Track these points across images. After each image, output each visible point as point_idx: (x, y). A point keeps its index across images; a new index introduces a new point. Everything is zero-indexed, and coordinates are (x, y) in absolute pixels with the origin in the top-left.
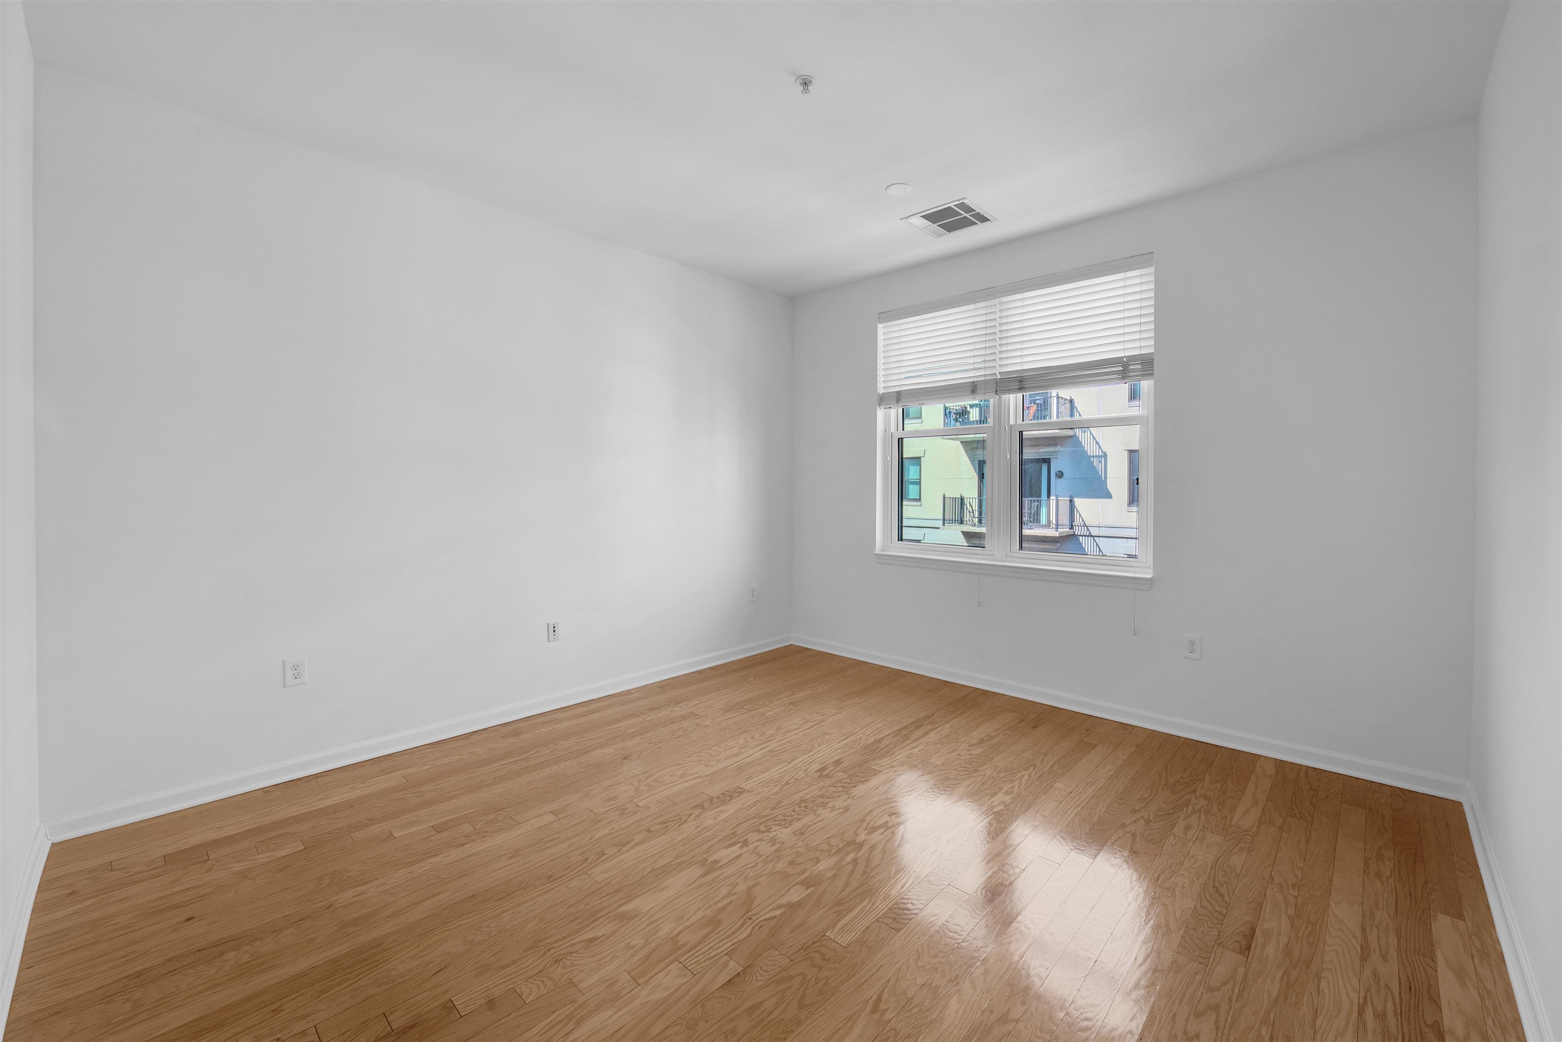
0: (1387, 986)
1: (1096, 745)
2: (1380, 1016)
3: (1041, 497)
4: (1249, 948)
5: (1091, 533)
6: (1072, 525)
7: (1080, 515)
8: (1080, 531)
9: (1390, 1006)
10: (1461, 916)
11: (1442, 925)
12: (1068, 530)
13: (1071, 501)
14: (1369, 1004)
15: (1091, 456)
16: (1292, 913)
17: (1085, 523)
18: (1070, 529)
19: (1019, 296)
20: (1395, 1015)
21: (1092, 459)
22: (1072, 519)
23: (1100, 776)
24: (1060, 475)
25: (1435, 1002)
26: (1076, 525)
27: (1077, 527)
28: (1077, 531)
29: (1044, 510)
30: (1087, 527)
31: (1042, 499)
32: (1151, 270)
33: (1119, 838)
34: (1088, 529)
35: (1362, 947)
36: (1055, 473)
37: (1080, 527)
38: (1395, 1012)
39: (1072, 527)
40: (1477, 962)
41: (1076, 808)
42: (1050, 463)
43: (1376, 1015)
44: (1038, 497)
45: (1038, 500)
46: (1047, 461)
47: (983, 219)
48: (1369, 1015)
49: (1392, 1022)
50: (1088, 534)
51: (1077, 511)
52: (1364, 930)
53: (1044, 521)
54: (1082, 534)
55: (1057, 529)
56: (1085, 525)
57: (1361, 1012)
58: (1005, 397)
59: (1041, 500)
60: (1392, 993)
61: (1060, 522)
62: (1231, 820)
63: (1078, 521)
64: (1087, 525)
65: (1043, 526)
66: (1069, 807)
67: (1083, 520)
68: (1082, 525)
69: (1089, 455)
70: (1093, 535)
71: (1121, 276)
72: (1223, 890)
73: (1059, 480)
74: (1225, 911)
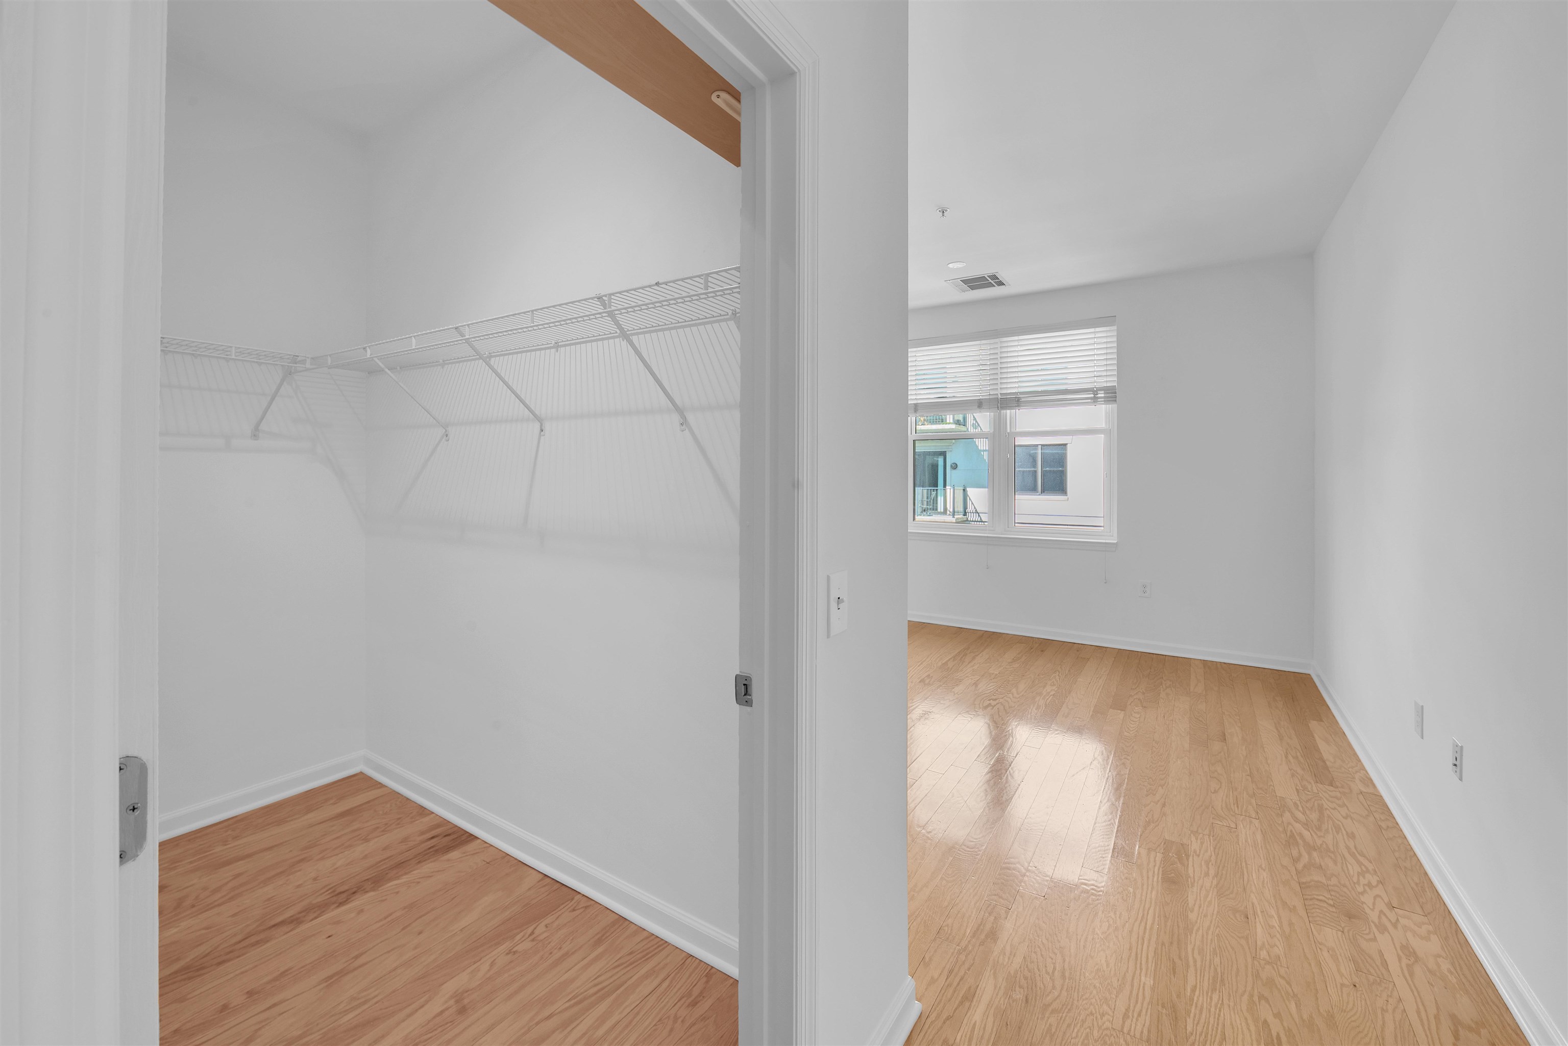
0: (1295, 748)
1: (1088, 659)
2: (1296, 758)
3: (937, 487)
4: (1225, 739)
5: (982, 518)
6: (965, 512)
7: (972, 503)
8: (972, 517)
9: (1298, 754)
10: (1322, 721)
11: (1313, 724)
12: (962, 516)
13: (964, 490)
14: (1289, 754)
15: (981, 451)
16: (1240, 725)
17: (976, 510)
18: (964, 515)
19: (1016, 338)
20: (1302, 757)
21: (982, 453)
22: (965, 508)
23: (1102, 673)
24: (955, 467)
25: (1318, 751)
26: (969, 511)
27: (970, 514)
28: (970, 517)
29: (940, 500)
30: (978, 513)
31: (938, 488)
32: (1115, 328)
33: (1132, 702)
34: (979, 515)
35: (1279, 735)
36: (950, 465)
37: (972, 514)
38: (1301, 755)
39: (965, 514)
40: (1333, 736)
41: (1098, 690)
42: (946, 455)
43: (1294, 758)
44: (934, 487)
45: (934, 490)
46: (943, 454)
47: (1001, 284)
48: (1290, 758)
49: (1302, 760)
50: (979, 520)
51: (970, 499)
52: (1277, 729)
53: (940, 508)
54: (974, 520)
55: (954, 515)
56: (977, 512)
57: (1286, 757)
58: (1003, 412)
59: (937, 490)
60: (1298, 750)
61: (956, 510)
62: (1190, 690)
63: (970, 508)
64: (979, 512)
65: (940, 513)
66: (1094, 689)
67: (975, 508)
68: (974, 512)
69: (980, 449)
70: (983, 520)
71: (1092, 330)
72: (1201, 719)
73: (954, 471)
74: (1206, 727)
